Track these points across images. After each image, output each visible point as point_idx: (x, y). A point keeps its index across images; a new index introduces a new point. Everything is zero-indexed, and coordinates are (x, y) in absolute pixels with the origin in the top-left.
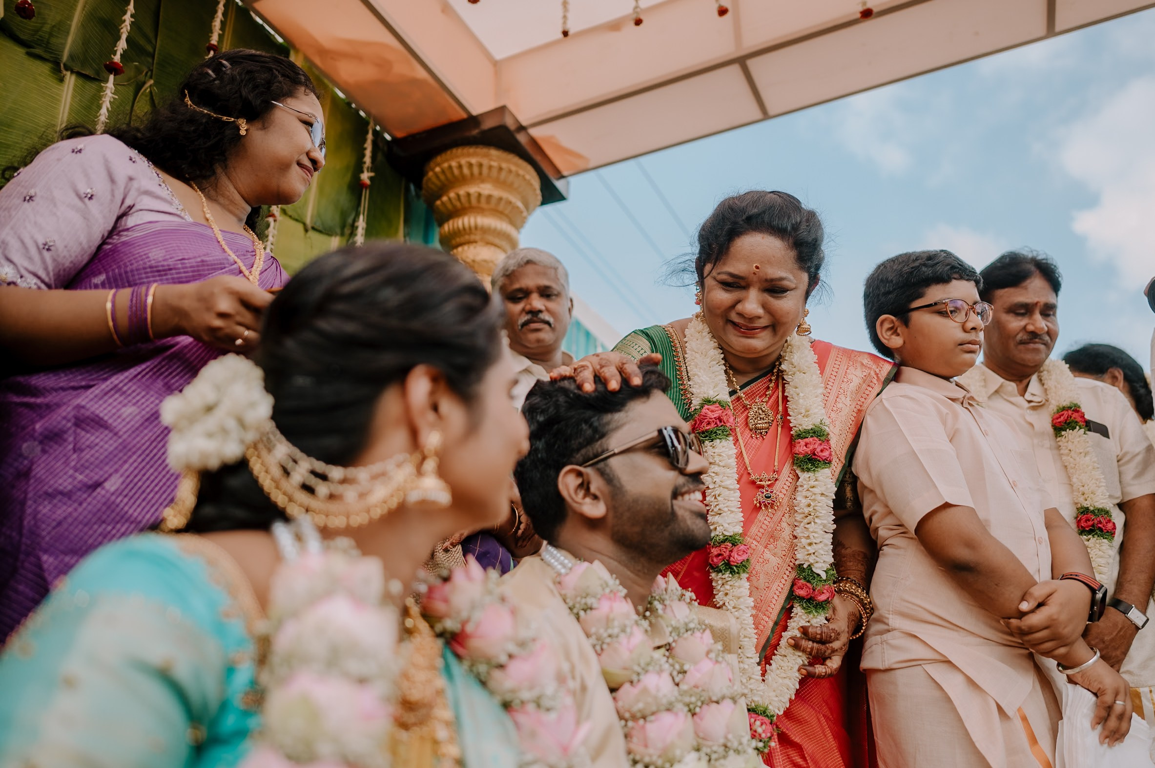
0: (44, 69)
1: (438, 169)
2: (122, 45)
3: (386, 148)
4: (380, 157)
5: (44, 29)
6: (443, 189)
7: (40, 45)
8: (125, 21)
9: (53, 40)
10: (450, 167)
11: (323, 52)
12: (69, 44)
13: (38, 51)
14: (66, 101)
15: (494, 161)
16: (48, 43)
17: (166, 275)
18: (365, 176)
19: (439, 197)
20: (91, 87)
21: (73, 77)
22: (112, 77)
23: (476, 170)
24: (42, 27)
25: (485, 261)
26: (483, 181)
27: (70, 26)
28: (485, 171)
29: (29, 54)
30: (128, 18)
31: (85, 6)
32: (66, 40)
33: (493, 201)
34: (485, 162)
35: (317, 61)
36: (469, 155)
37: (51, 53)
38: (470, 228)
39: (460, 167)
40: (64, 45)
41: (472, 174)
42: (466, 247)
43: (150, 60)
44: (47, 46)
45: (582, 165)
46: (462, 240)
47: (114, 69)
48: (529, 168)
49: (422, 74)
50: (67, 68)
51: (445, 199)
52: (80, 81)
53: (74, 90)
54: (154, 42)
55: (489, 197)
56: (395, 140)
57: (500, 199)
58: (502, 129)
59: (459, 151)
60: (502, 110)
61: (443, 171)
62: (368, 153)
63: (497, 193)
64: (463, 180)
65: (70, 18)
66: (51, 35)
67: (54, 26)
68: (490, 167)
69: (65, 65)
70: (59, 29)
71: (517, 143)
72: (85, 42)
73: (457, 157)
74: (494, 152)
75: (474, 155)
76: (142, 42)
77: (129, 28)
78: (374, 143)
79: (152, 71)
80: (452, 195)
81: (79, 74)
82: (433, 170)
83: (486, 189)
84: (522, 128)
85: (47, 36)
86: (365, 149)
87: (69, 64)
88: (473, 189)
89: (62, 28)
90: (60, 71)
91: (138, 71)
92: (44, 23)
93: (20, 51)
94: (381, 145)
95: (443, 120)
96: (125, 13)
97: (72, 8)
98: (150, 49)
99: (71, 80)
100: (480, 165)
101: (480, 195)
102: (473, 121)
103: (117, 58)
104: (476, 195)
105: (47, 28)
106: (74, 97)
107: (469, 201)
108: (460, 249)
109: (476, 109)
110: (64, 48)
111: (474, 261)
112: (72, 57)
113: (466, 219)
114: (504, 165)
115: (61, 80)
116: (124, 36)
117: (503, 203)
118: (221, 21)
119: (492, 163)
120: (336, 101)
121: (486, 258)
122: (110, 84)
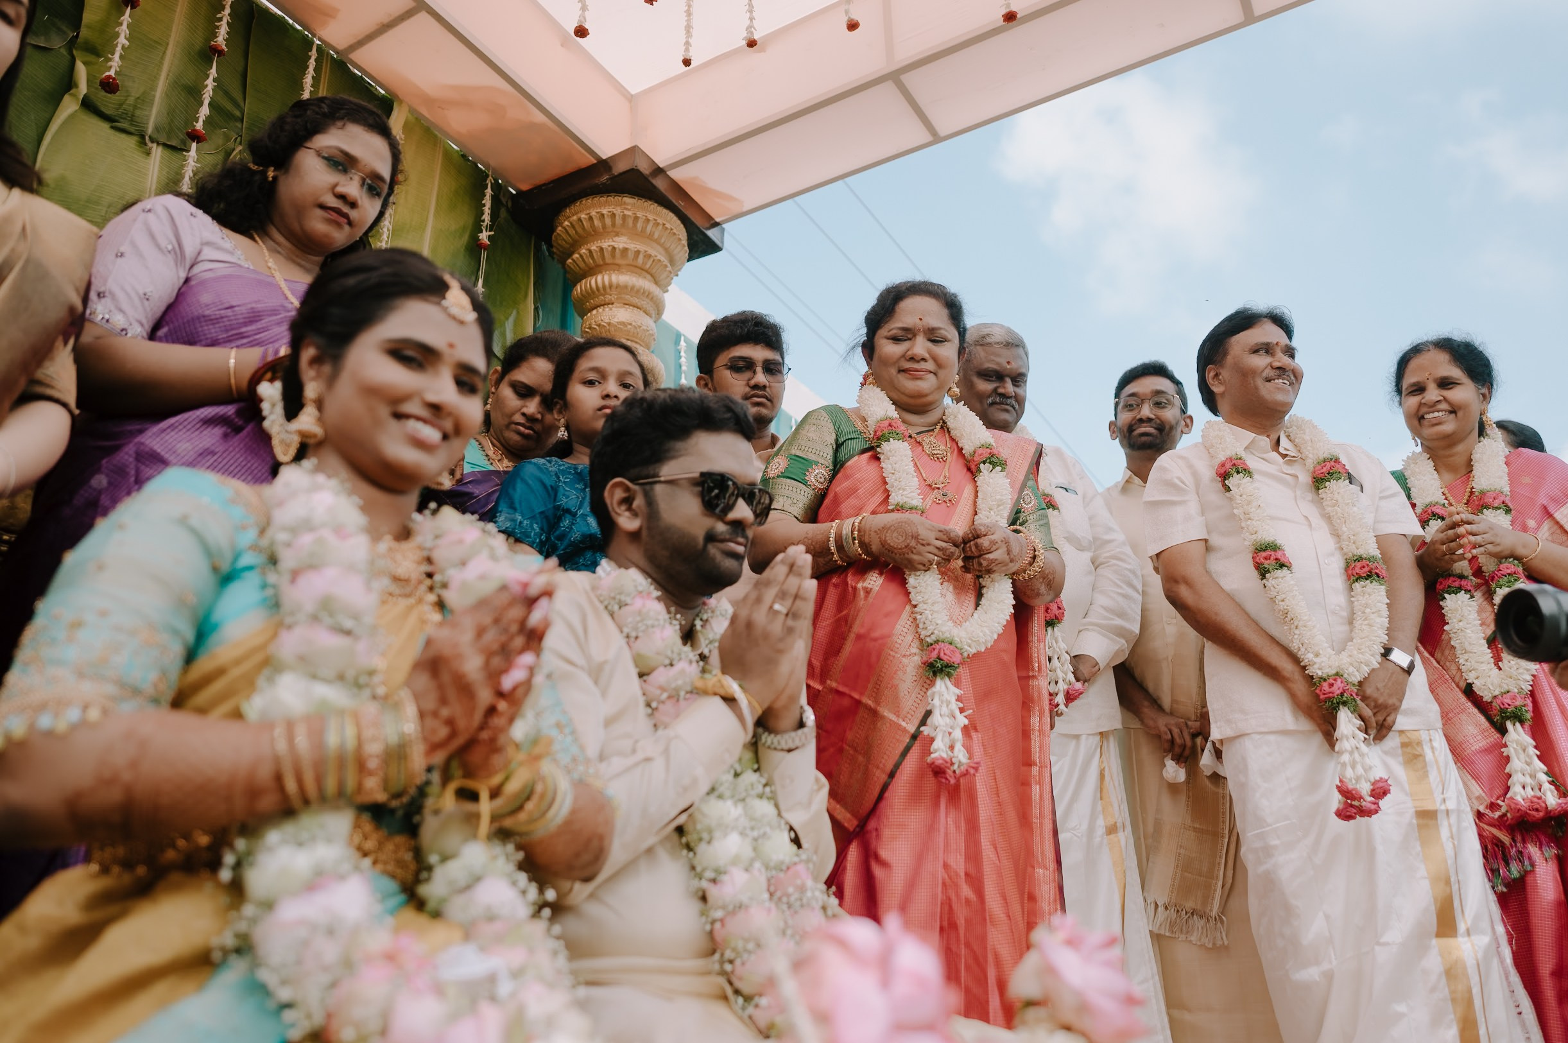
0: (130, 143)
1: (566, 223)
2: (205, 111)
3: (510, 204)
4: (503, 213)
5: (128, 102)
6: (575, 245)
7: (124, 119)
8: (207, 86)
9: (138, 113)
10: (580, 220)
11: (430, 101)
12: (153, 117)
13: (124, 125)
14: (153, 174)
15: (629, 210)
16: (133, 116)
17: (218, 323)
18: (484, 236)
19: (570, 255)
20: (176, 156)
21: (160, 149)
22: (194, 145)
23: (608, 221)
24: (126, 100)
25: (623, 323)
26: (617, 234)
27: (154, 96)
28: (619, 221)
29: (114, 130)
30: (210, 83)
31: (168, 75)
32: (151, 111)
33: (631, 255)
34: (618, 211)
35: (424, 111)
36: (600, 205)
37: (136, 126)
38: (604, 287)
39: (591, 218)
40: (148, 116)
41: (604, 227)
42: (600, 310)
43: (239, 125)
44: (132, 119)
45: (736, 209)
46: (597, 301)
47: (195, 137)
48: (671, 215)
49: (540, 117)
50: (152, 140)
51: (576, 256)
52: (168, 153)
53: (161, 162)
54: (242, 104)
55: (625, 250)
56: (520, 193)
57: (638, 252)
58: (634, 172)
59: (588, 201)
60: (634, 150)
61: (573, 226)
62: (487, 210)
63: (633, 246)
64: (595, 234)
65: (153, 88)
66: (135, 107)
67: (138, 98)
68: (624, 217)
69: (150, 137)
70: (143, 101)
71: (654, 187)
72: (171, 113)
73: (589, 208)
74: (628, 200)
75: (606, 204)
76: (229, 106)
77: (211, 93)
78: (495, 199)
79: (241, 136)
80: (583, 251)
81: (165, 145)
82: (561, 224)
83: (621, 242)
84: (659, 171)
85: (131, 108)
86: (484, 205)
87: (155, 136)
88: (606, 244)
89: (145, 100)
90: (145, 144)
91: (227, 138)
92: (128, 96)
93: (105, 126)
94: (504, 200)
95: (570, 168)
96: (208, 76)
97: (155, 78)
98: (238, 113)
99: (157, 152)
100: (613, 215)
101: (614, 248)
102: (603, 165)
103: (199, 126)
104: (610, 249)
105: (131, 100)
106: (161, 169)
107: (603, 257)
108: (594, 312)
109: (605, 152)
110: (148, 120)
111: (609, 324)
112: (157, 129)
113: (599, 278)
114: (639, 214)
115: (148, 153)
116: (206, 102)
117: (641, 256)
118: (313, 77)
119: (626, 212)
120: (447, 154)
121: (624, 320)
122: (193, 153)
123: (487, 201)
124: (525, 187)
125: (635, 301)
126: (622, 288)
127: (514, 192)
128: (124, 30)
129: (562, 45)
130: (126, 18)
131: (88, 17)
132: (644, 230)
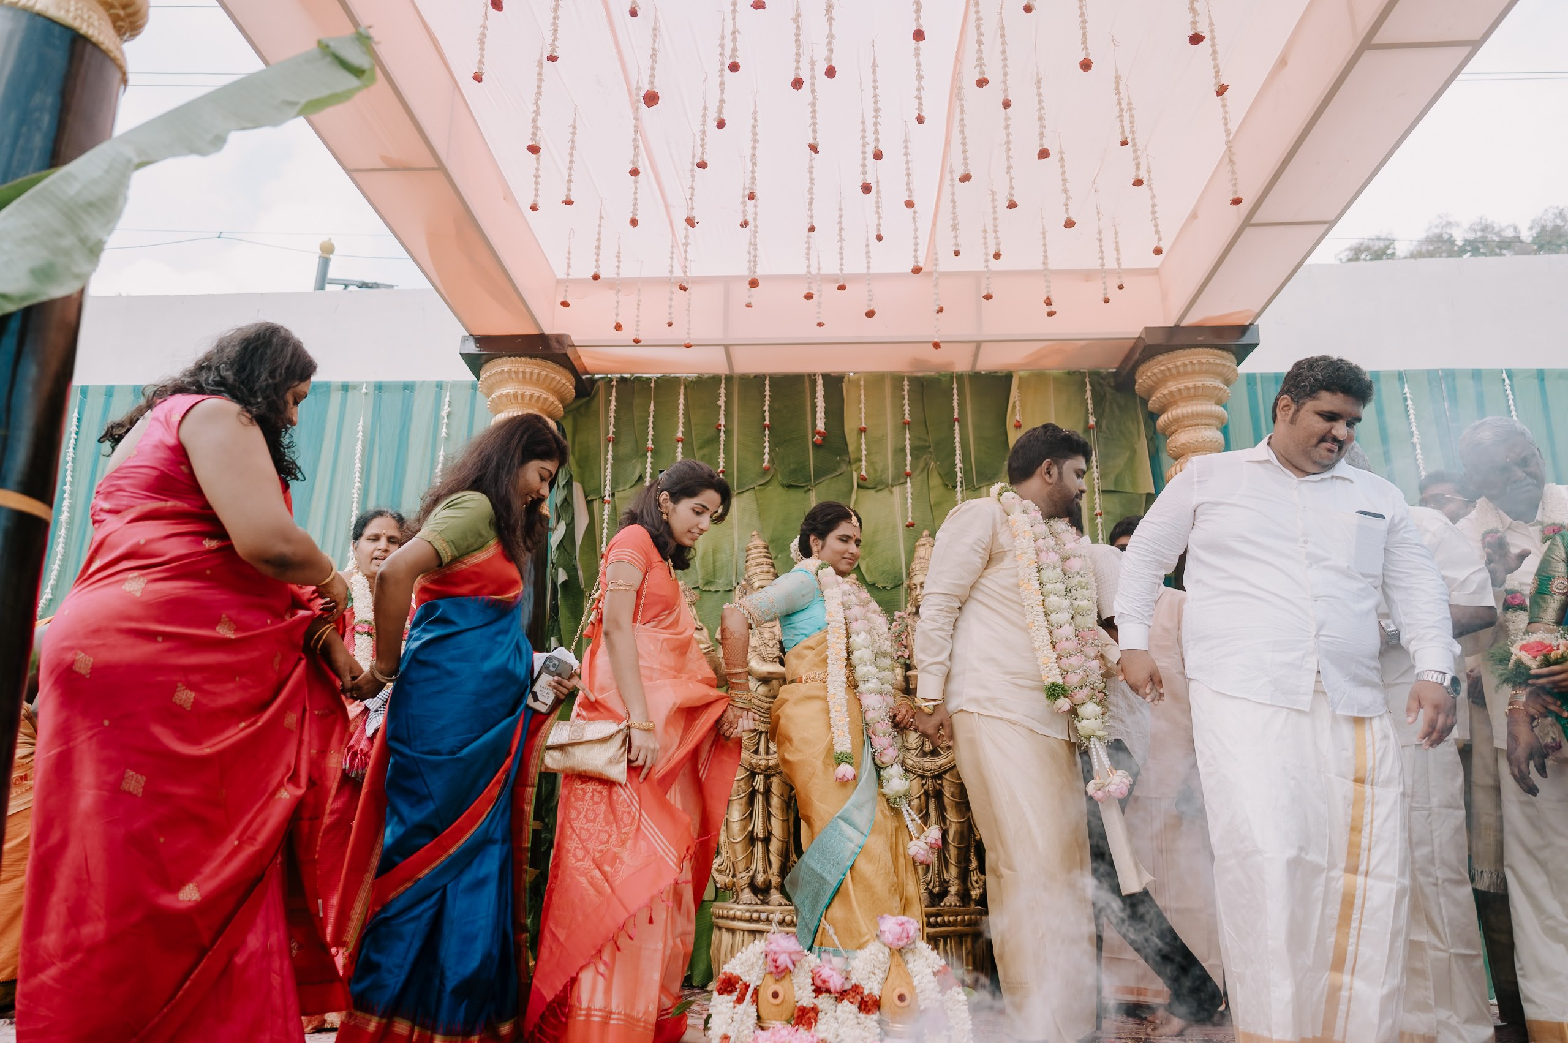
0: (886, 493)
2: (909, 458)
7: (879, 484)
8: (907, 445)
10: (1142, 383)
11: (1027, 364)
18: (1092, 420)
19: (1148, 403)
23: (1155, 379)
26: (1168, 381)
28: (1160, 376)
29: (877, 491)
32: (888, 472)
33: (1176, 394)
40: (888, 477)
41: (1154, 382)
42: (1173, 437)
45: (1251, 314)
47: (908, 475)
51: (1150, 407)
53: (898, 492)
54: (927, 438)
55: (1171, 393)
57: (1180, 390)
58: (1148, 347)
62: (1090, 401)
63: (1182, 385)
65: (886, 461)
67: (882, 470)
68: (1162, 372)
69: (890, 485)
72: (896, 468)
76: (921, 445)
78: (1093, 385)
80: (1151, 401)
83: (1173, 386)
84: (1174, 328)
85: (880, 478)
86: (1087, 399)
87: (891, 483)
89: (885, 469)
90: (890, 489)
92: (877, 472)
93: (872, 492)
95: (1126, 349)
96: (906, 439)
97: (886, 454)
99: (895, 491)
100: (1155, 374)
101: (1164, 395)
103: (908, 469)
106: (898, 495)
107: (1161, 402)
112: (893, 480)
115: (892, 493)
117: (1184, 391)
119: (1163, 368)
120: (1056, 380)
121: (1183, 442)
122: (909, 484)
123: (1089, 394)
124: (1117, 365)
125: (1191, 422)
126: (1176, 420)
127: (1114, 370)
128: (864, 446)
129: (1087, 281)
130: (863, 440)
131: (851, 448)
132: (1179, 373)
